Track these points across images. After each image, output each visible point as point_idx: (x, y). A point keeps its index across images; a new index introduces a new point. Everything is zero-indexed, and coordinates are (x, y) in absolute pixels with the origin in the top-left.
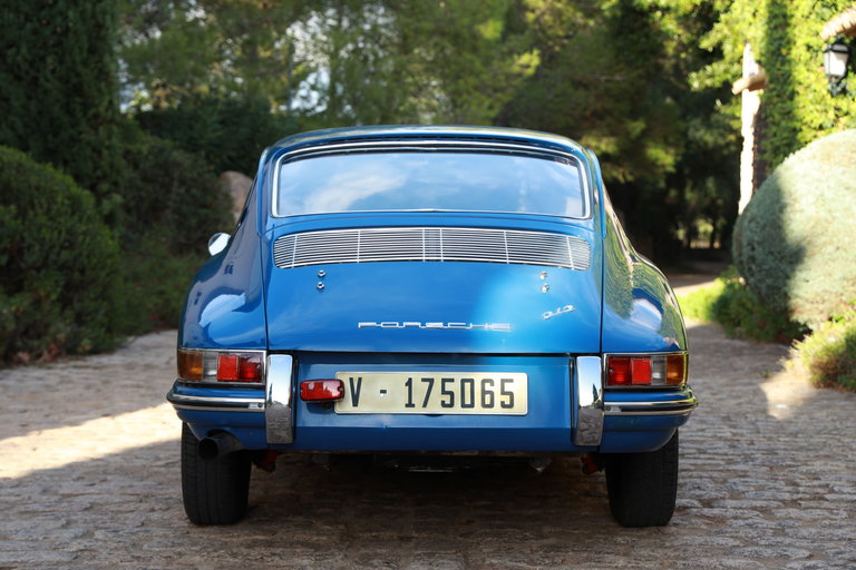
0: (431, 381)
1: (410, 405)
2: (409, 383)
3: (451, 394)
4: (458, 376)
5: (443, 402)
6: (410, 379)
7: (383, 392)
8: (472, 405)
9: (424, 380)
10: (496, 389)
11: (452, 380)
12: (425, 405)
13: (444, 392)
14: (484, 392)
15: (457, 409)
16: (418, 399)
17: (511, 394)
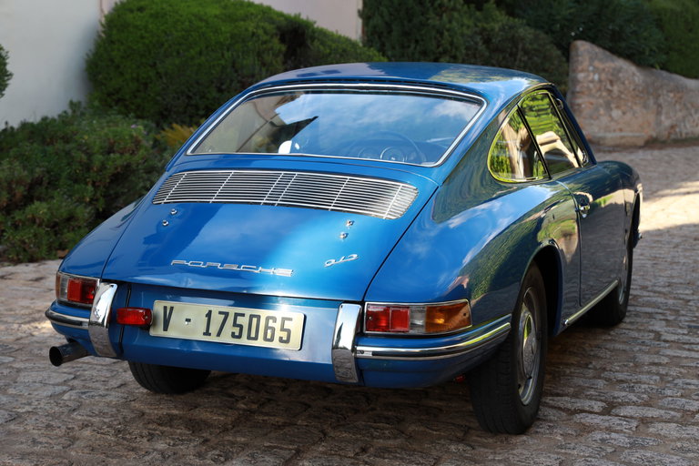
0: (226, 314)
1: (207, 333)
2: (209, 315)
3: (241, 327)
4: (248, 311)
5: (233, 334)
6: (210, 312)
7: (188, 320)
8: (256, 338)
9: (220, 313)
10: (277, 326)
11: (243, 315)
12: (219, 335)
13: (235, 324)
14: (267, 327)
15: (244, 341)
16: (214, 329)
17: (289, 332)
